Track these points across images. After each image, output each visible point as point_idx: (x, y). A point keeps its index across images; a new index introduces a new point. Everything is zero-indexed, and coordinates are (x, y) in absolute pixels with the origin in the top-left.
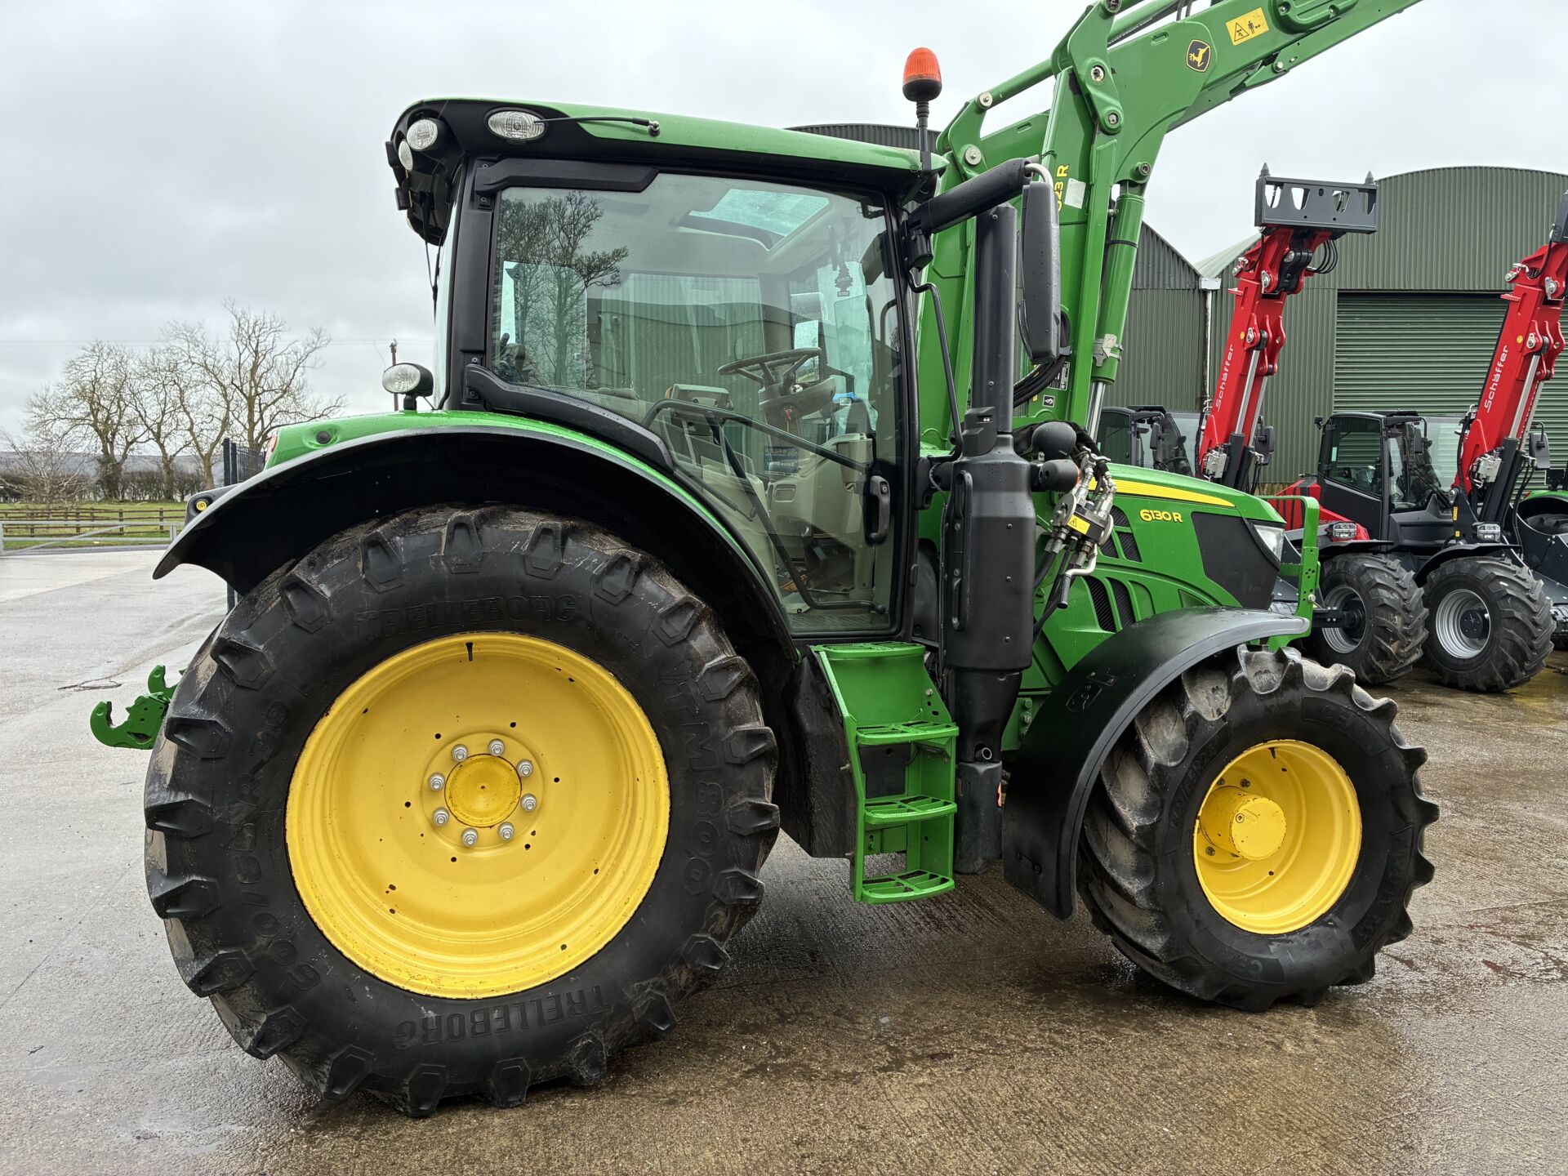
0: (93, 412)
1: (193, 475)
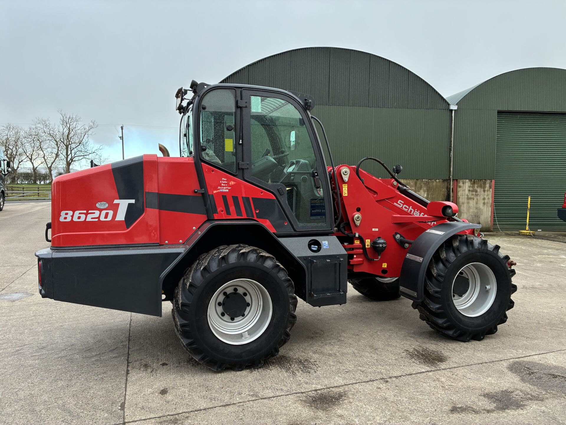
1: (44, 174)
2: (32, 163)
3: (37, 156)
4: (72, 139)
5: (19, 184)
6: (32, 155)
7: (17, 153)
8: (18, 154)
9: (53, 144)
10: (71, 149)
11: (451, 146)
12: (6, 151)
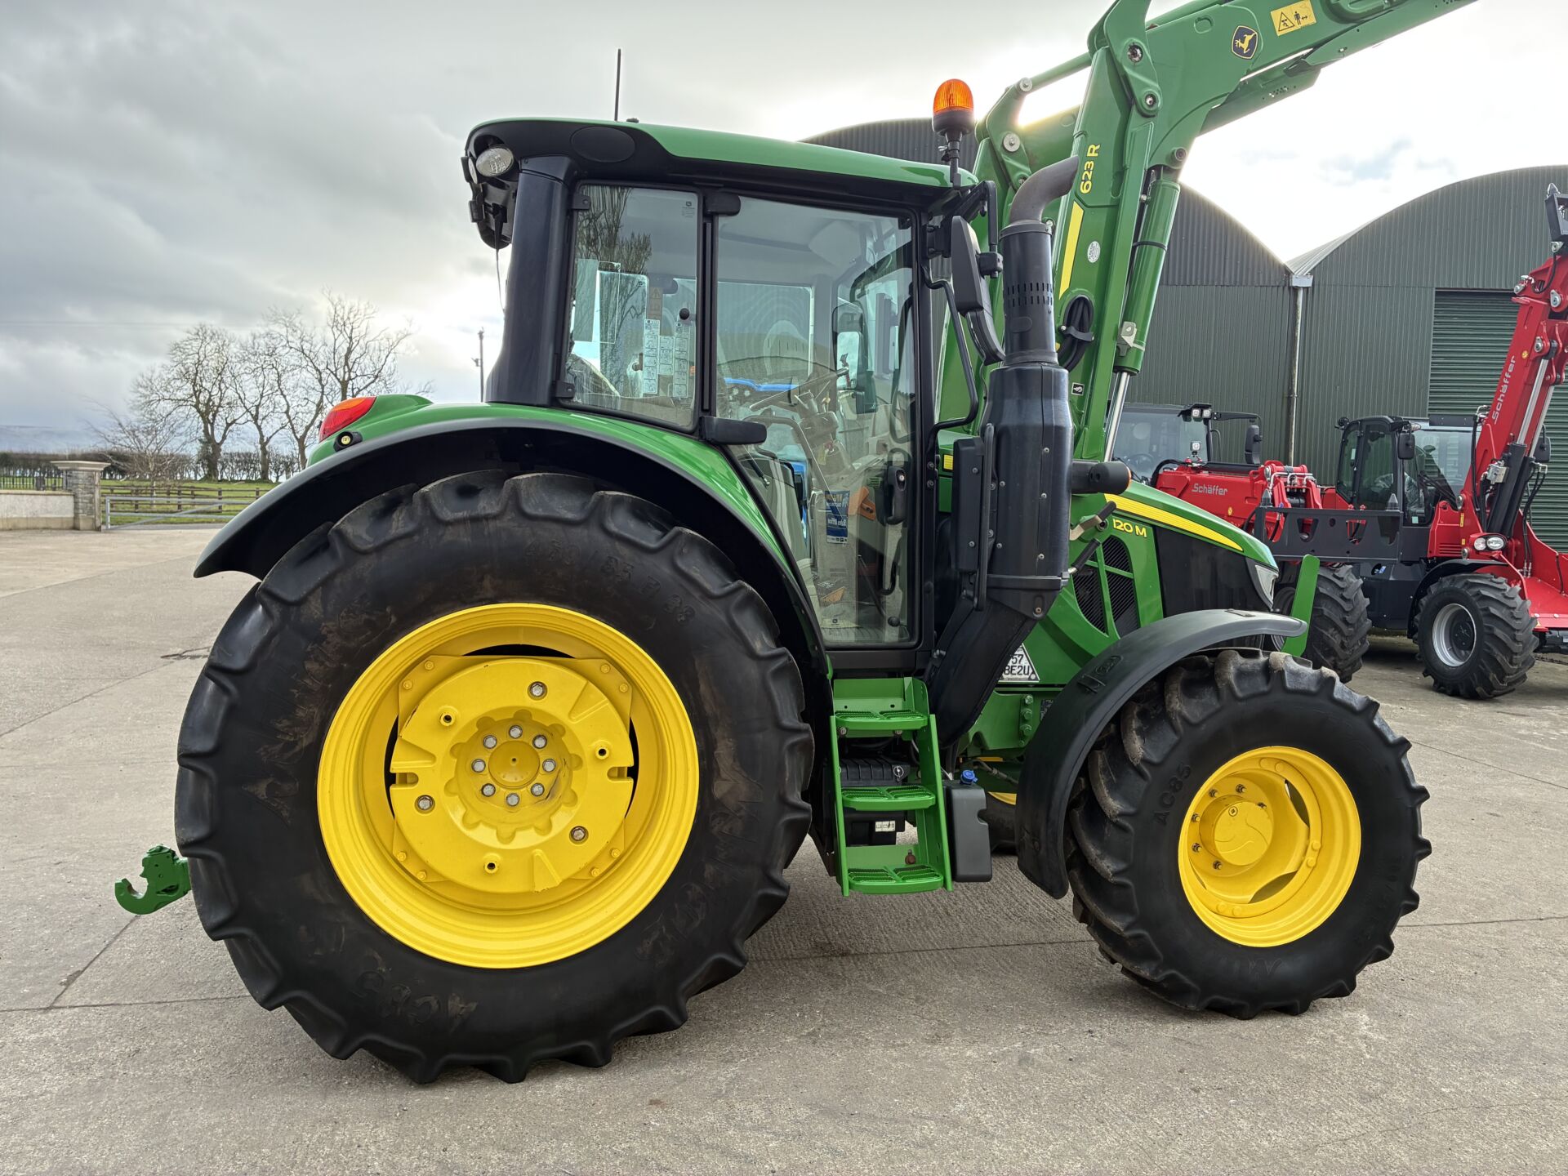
0: (195, 392)
1: (287, 457)
2: (259, 428)
3: (271, 409)
4: (356, 366)
5: (226, 481)
6: (257, 407)
7: (221, 400)
8: (224, 402)
9: (309, 377)
10: (355, 391)
11: (1291, 391)
12: (196, 394)
